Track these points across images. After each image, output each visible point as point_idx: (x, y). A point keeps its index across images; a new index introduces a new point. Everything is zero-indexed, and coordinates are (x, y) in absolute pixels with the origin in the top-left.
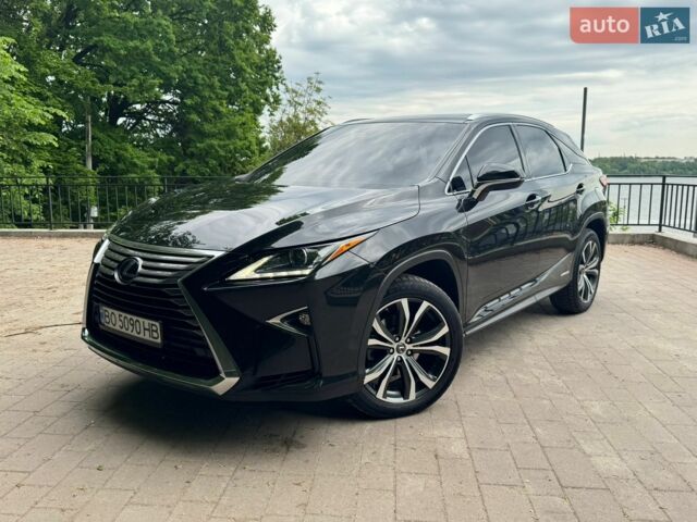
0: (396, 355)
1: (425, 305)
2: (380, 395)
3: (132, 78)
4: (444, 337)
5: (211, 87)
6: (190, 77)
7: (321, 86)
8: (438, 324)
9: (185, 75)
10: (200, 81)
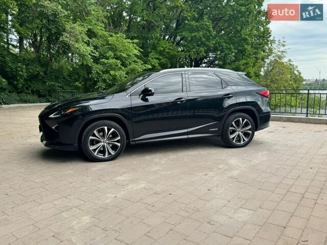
0: (102, 143)
1: (113, 130)
2: (95, 154)
3: (194, 48)
4: (119, 140)
5: (230, 49)
6: (220, 45)
7: (285, 43)
8: (117, 136)
9: (217, 45)
10: (224, 47)
